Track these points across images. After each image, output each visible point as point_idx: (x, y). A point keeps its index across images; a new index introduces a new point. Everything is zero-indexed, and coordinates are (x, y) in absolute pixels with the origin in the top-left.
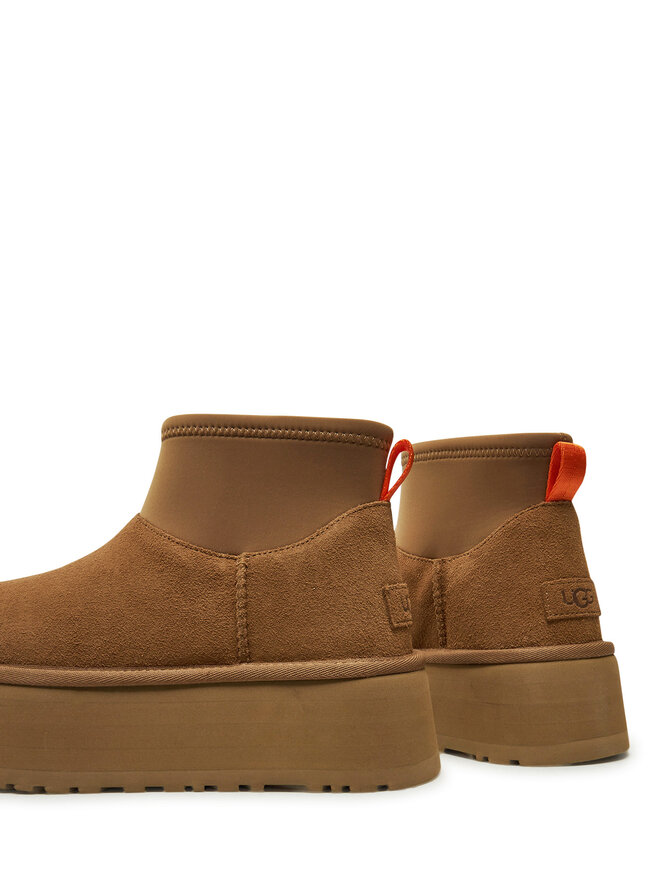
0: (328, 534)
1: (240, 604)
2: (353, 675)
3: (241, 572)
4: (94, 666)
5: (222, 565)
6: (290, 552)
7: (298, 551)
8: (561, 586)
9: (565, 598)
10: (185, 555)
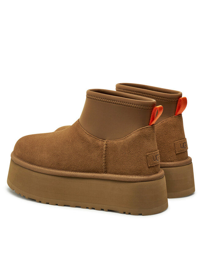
0: (130, 137)
1: (104, 156)
2: (134, 181)
3: (105, 146)
4: (63, 170)
5: (100, 143)
6: (119, 142)
7: (121, 141)
8: (180, 143)
9: (181, 147)
10: (90, 139)
